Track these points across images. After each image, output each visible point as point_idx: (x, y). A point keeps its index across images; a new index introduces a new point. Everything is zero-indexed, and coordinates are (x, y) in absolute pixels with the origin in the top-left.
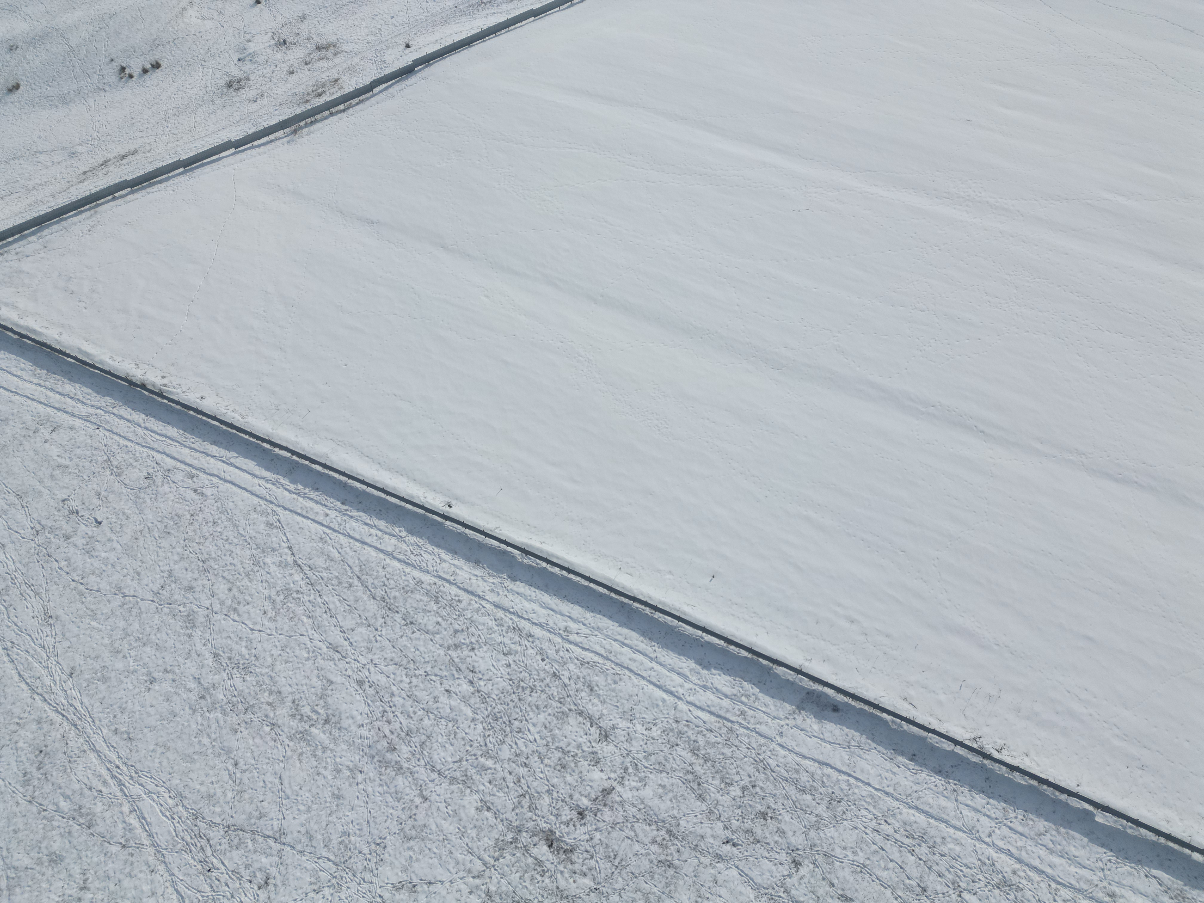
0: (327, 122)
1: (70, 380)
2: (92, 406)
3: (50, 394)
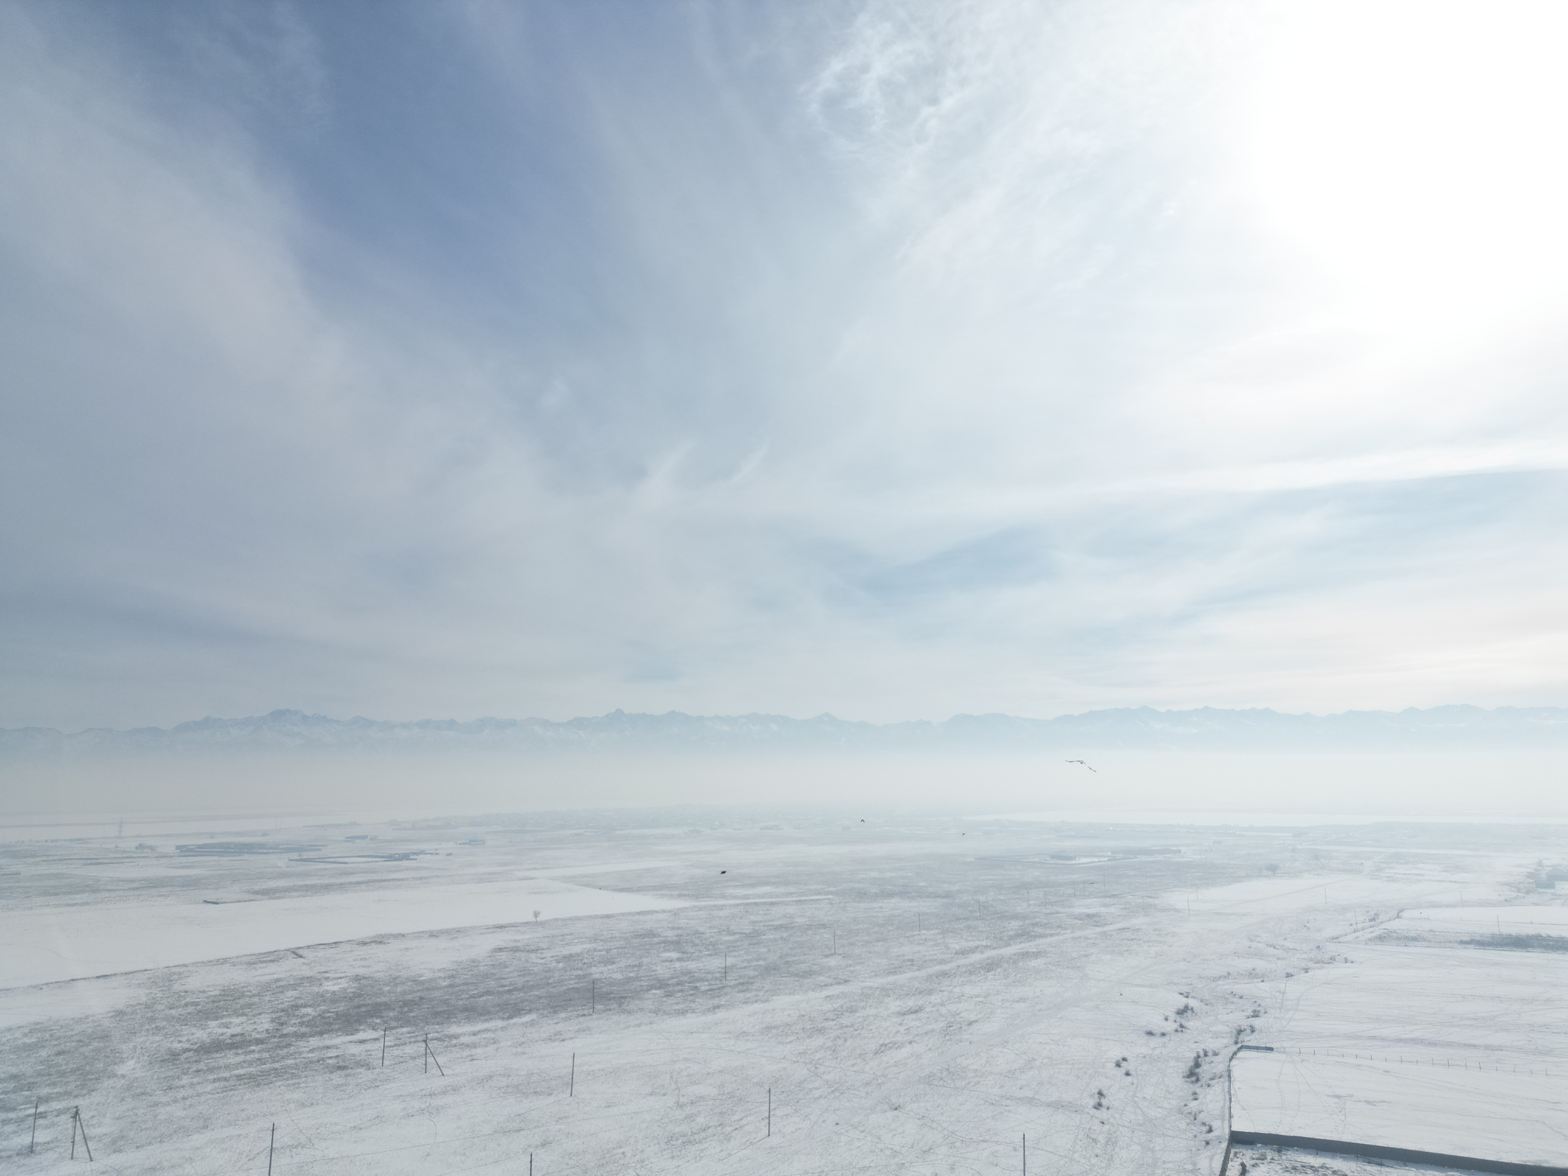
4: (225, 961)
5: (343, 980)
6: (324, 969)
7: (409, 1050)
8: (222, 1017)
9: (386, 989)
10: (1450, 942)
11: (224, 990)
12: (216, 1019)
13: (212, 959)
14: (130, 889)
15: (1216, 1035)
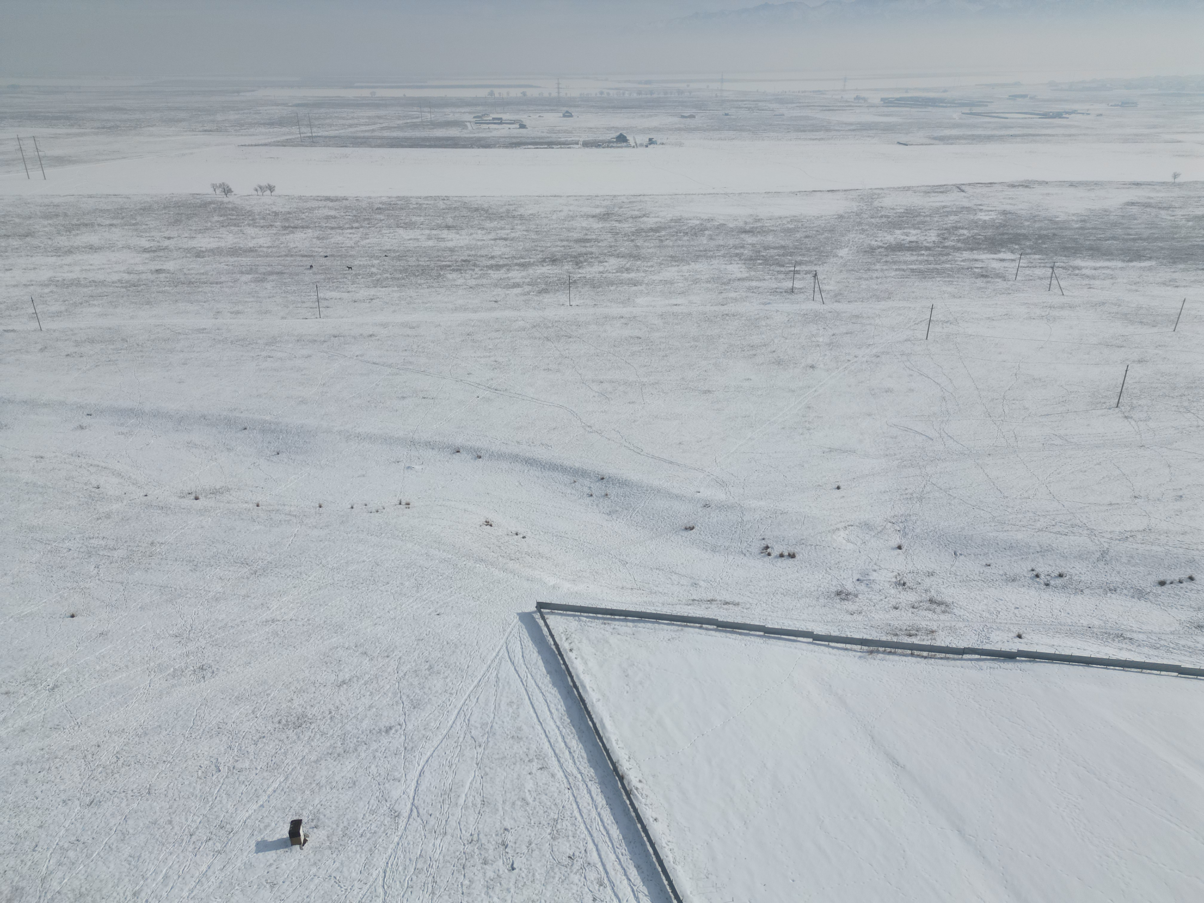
0: (904, 658)
1: (579, 738)
2: (578, 768)
3: (560, 739)
4: (908, 189)
5: (992, 213)
6: (980, 203)
7: (1038, 272)
8: (904, 228)
9: (1027, 223)
11: (907, 210)
12: (900, 229)
13: (900, 186)
14: (850, 130)
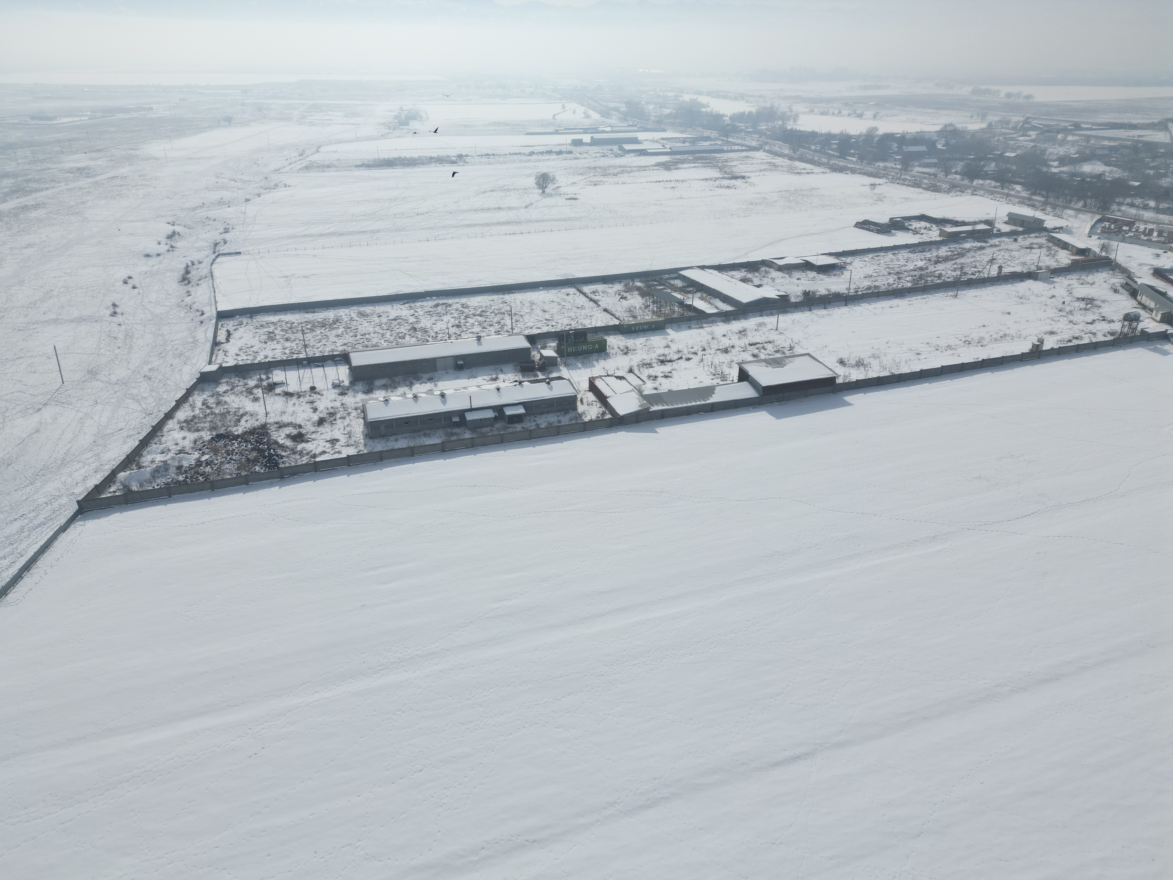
10: (350, 166)
15: (199, 249)
